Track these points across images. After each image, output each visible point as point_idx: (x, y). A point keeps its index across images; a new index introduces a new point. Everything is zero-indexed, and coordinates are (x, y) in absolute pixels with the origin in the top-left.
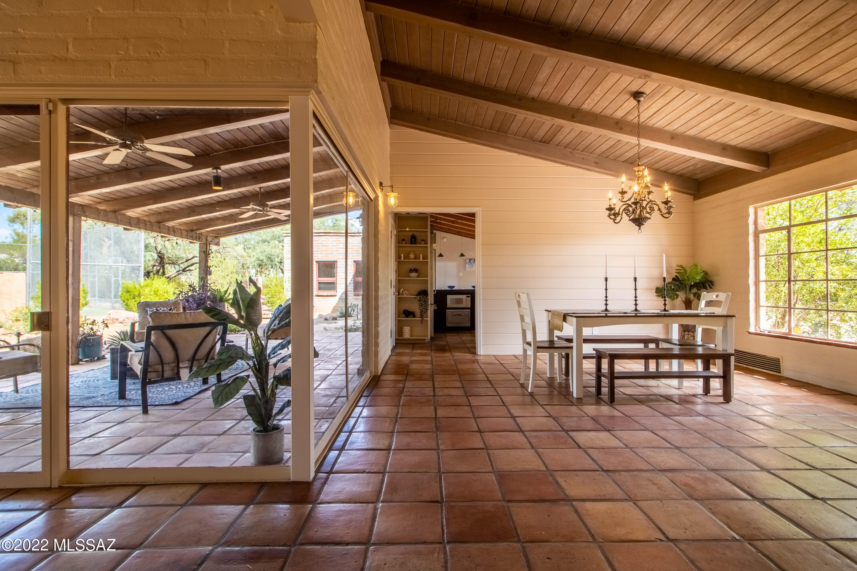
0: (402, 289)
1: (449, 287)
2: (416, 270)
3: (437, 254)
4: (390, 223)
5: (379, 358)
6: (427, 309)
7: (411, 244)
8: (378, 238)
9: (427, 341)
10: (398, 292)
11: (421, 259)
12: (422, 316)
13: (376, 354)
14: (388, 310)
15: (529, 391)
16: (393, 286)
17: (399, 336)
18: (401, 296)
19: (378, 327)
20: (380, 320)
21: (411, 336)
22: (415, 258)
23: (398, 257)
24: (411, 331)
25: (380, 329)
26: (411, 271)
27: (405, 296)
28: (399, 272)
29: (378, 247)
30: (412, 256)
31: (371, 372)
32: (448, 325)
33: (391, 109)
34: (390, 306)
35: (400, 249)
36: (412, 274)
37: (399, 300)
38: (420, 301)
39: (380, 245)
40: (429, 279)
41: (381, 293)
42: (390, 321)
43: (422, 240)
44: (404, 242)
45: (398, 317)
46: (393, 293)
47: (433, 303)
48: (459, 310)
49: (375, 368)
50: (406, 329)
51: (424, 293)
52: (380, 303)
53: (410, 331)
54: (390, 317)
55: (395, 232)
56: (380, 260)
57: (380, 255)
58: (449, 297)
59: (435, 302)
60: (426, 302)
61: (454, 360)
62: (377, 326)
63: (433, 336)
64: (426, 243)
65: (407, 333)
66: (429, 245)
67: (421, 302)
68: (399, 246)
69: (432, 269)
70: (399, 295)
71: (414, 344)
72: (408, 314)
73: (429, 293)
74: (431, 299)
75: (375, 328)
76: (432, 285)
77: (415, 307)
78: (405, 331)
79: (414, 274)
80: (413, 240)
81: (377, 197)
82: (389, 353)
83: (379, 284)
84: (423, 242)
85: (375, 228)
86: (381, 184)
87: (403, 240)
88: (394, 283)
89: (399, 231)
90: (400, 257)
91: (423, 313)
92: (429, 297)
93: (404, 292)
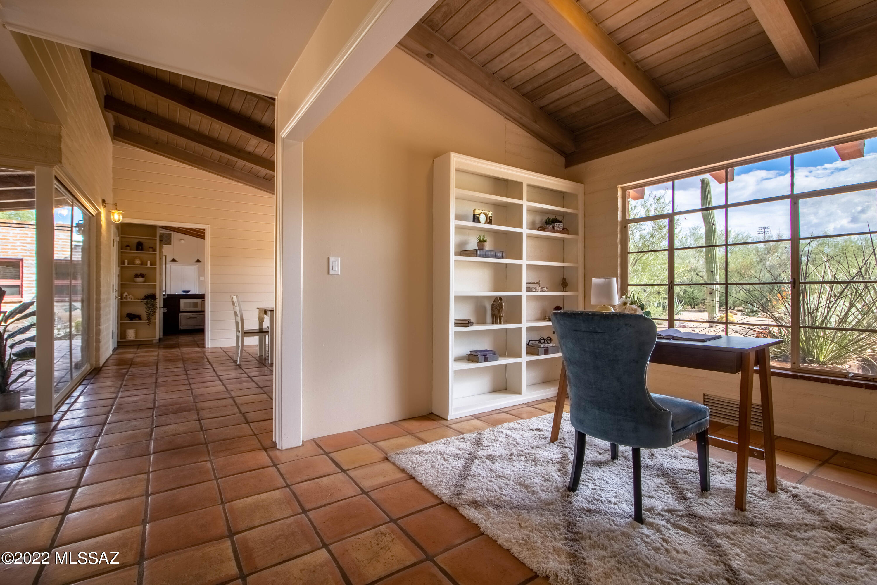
0: (126, 294)
1: (184, 291)
2: (142, 276)
3: (169, 259)
4: (112, 232)
5: (101, 352)
6: (154, 312)
7: (137, 250)
8: (100, 249)
9: (154, 341)
10: (121, 295)
11: (149, 265)
12: (149, 318)
13: (98, 349)
14: (110, 312)
15: (238, 363)
16: (114, 291)
17: (121, 339)
18: (124, 300)
19: (100, 325)
20: (102, 320)
21: (136, 338)
22: (142, 264)
23: (121, 262)
24: (136, 334)
25: (102, 327)
26: (137, 276)
27: (129, 300)
28: (122, 277)
29: (100, 257)
30: (138, 262)
31: (91, 365)
32: (181, 328)
33: (115, 127)
34: (111, 309)
35: (124, 255)
36: (138, 279)
37: (122, 303)
38: (147, 304)
39: (102, 255)
40: (158, 284)
41: (103, 297)
42: (111, 323)
43: (150, 247)
44: (128, 248)
45: (121, 320)
46: (114, 297)
47: (162, 306)
48: (194, 314)
49: (96, 361)
50: (130, 332)
51: (152, 297)
52: (102, 305)
53: (134, 334)
54: (111, 319)
55: (118, 239)
56: (102, 268)
57: (102, 263)
58: (183, 301)
59: (165, 306)
60: (154, 305)
61: (181, 353)
62: (98, 324)
63: (161, 336)
64: (154, 250)
65: (131, 335)
66: (158, 252)
67: (148, 306)
68: (122, 252)
69: (161, 274)
70: (121, 299)
71: (139, 345)
72: (132, 317)
73: (158, 297)
74: (159, 303)
75: (96, 326)
76: (161, 289)
77: (141, 310)
78: (129, 334)
79: (140, 279)
80: (140, 246)
81: (99, 214)
82: (111, 352)
83: (101, 289)
84: (151, 249)
85: (97, 240)
86: (104, 201)
87: (128, 246)
88: (116, 287)
89: (122, 237)
90: (123, 263)
91: (151, 315)
92: (158, 300)
93: (128, 296)
